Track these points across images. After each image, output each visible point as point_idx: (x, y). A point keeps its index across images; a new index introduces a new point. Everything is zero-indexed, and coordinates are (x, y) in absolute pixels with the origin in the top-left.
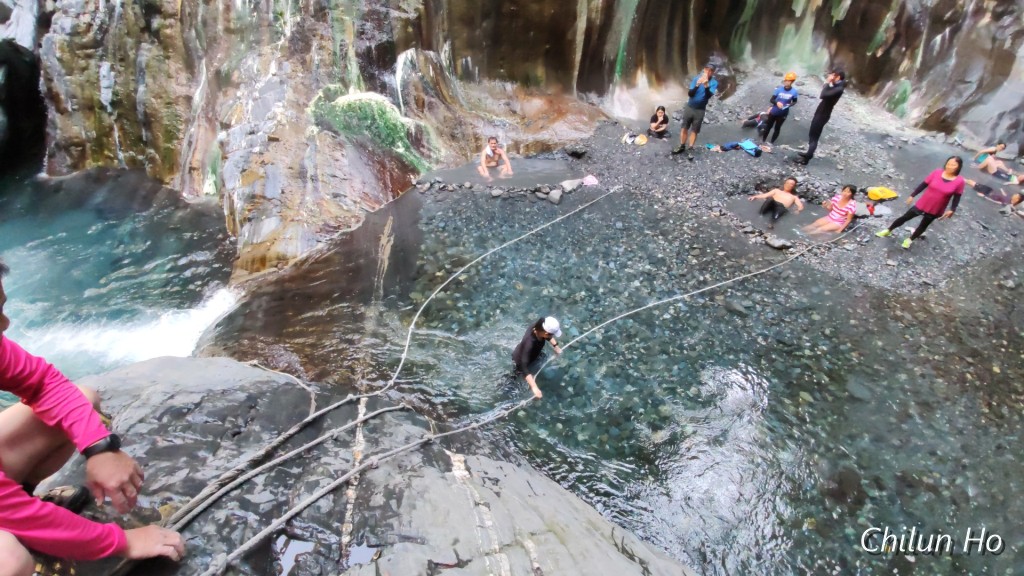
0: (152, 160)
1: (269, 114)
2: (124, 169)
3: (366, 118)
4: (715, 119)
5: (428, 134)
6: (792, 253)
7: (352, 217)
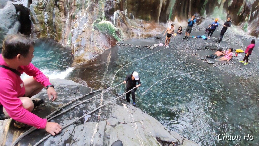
0: (56, 36)
1: (83, 26)
2: (49, 38)
3: (106, 27)
4: (195, 30)
5: (121, 31)
6: (214, 65)
7: (101, 51)
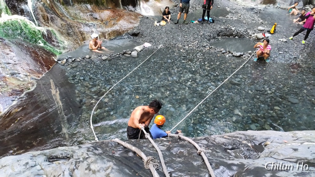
5: (55, 34)
7: (28, 84)
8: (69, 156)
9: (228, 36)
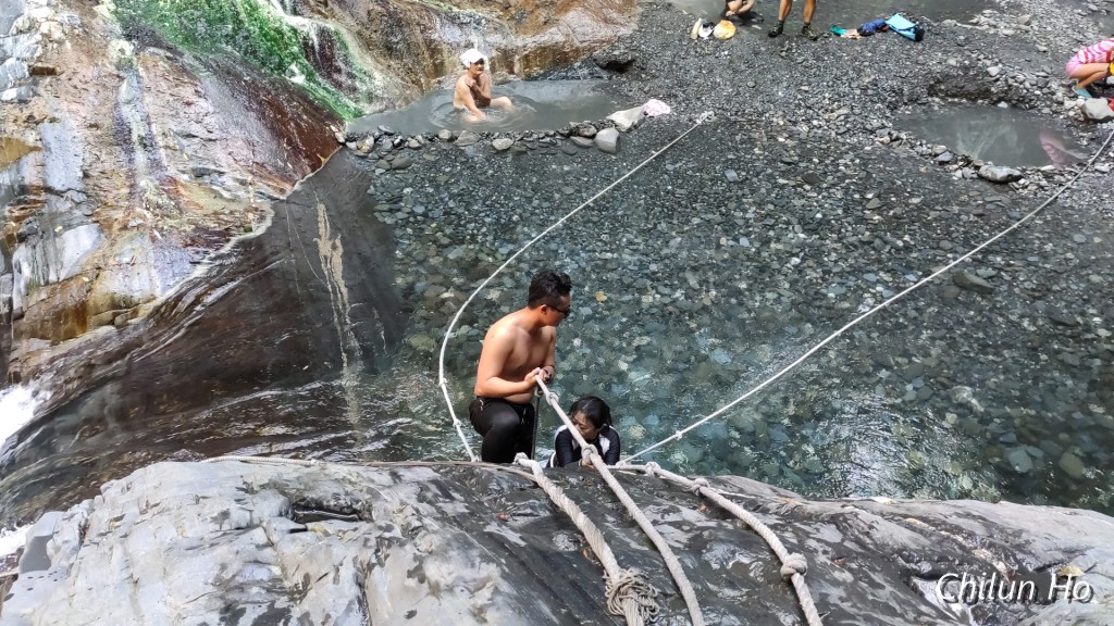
5: (344, 45)
7: (247, 211)
8: (357, 507)
9: (968, 95)
